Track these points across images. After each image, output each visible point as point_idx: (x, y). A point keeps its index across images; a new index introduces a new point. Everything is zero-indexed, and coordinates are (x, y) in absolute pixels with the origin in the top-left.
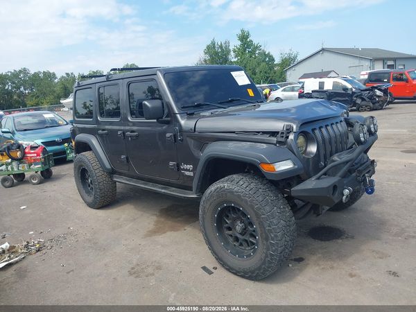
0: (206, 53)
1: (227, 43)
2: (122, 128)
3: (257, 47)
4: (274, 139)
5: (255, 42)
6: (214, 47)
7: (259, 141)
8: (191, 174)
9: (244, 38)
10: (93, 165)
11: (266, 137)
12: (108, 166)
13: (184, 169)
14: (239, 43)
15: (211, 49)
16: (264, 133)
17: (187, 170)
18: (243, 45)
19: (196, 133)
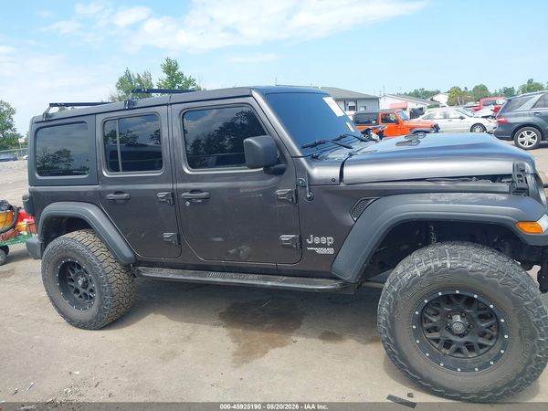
0: (119, 88)
1: (148, 75)
2: (169, 186)
3: (190, 81)
4: (504, 186)
5: (187, 75)
6: (130, 80)
7: (480, 189)
8: (331, 251)
9: (171, 69)
10: (97, 254)
11: (489, 184)
12: (127, 253)
13: (314, 245)
14: (165, 76)
15: (125, 82)
16: (479, 177)
17: (320, 245)
18: (171, 78)
19: (342, 185)
